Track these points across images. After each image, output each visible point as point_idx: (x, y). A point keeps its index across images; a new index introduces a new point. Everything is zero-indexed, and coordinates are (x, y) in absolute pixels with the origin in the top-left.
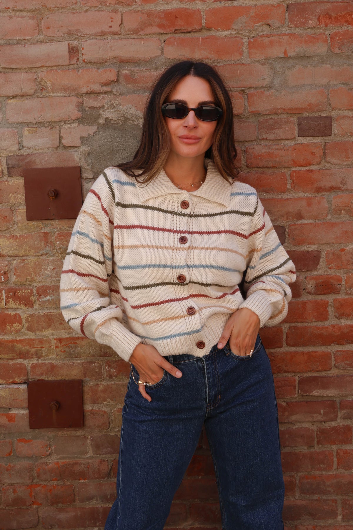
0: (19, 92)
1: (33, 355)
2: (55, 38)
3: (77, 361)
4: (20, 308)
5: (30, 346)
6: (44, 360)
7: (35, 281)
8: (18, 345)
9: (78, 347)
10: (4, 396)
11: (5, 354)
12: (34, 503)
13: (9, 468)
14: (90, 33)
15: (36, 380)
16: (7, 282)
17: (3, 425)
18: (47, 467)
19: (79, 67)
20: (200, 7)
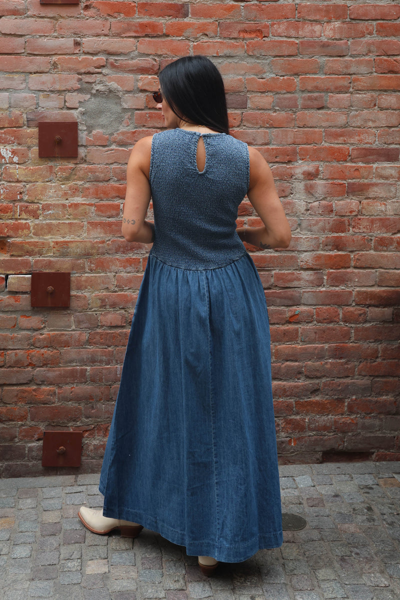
0: (39, 70)
1: (36, 253)
2: (65, 36)
3: (67, 259)
4: (29, 219)
5: (35, 246)
6: (44, 257)
7: (41, 200)
8: (26, 245)
9: (68, 248)
10: (13, 282)
11: (16, 251)
12: (30, 364)
13: (13, 337)
14: (89, 34)
15: (38, 272)
16: (21, 200)
17: (11, 305)
18: (41, 337)
19: (80, 56)
20: (163, 21)
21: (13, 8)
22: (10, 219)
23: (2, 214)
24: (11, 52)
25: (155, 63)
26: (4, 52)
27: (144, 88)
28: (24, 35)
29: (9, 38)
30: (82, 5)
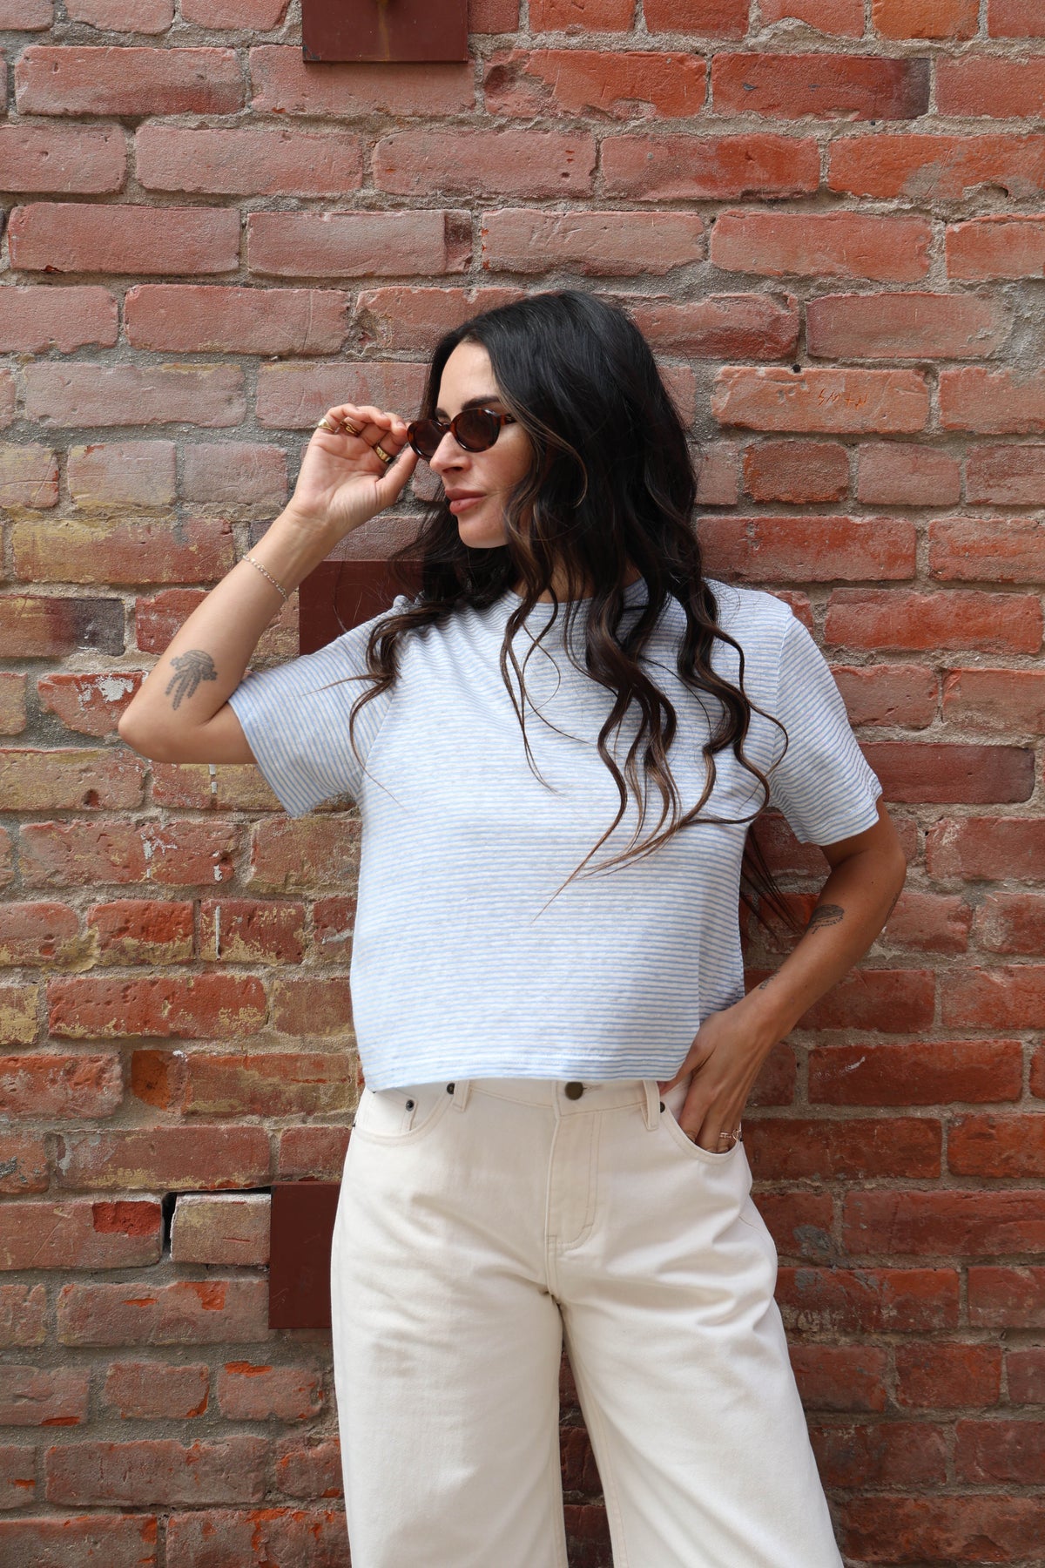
0: (298, 344)
1: (290, 1103)
2: (407, 200)
4: (262, 964)
5: (286, 1076)
6: (324, 1120)
7: (311, 884)
8: (250, 1072)
10: (198, 1225)
11: (207, 1098)
13: (196, 1455)
14: (508, 191)
15: (295, 1182)
16: (229, 884)
17: (186, 1319)
18: (310, 1454)
19: (471, 283)
20: (818, 134)
21: (186, 78)
22: (181, 964)
23: (151, 945)
24: (184, 268)
25: (783, 312)
26: (153, 269)
27: (734, 418)
28: (237, 198)
29: (170, 213)
30: (482, 68)
